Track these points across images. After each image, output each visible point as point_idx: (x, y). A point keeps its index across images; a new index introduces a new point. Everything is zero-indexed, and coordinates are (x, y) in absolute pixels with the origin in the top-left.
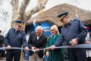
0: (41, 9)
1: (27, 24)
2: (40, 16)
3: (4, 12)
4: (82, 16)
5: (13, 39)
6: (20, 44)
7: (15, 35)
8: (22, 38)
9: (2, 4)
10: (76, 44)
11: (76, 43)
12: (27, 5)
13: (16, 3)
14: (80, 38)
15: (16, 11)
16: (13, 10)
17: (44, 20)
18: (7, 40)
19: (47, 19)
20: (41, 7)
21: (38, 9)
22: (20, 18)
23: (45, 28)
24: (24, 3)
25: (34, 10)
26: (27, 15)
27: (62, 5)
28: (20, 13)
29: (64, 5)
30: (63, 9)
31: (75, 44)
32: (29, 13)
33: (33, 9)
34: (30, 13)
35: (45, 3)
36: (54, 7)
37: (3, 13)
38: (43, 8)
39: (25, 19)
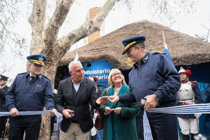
0: (91, 33)
1: (60, 62)
2: (90, 48)
3: (19, 39)
4: (178, 46)
5: (25, 93)
6: (39, 104)
7: (28, 86)
8: (44, 91)
9: (15, 23)
10: (155, 106)
11: (154, 104)
12: (61, 24)
13: (40, 21)
14: (163, 93)
15: (39, 37)
16: (33, 34)
17: (97, 55)
18: (12, 97)
19: (104, 53)
20: (92, 29)
21: (84, 32)
22: (46, 51)
23: (101, 72)
24: (53, 20)
25: (76, 33)
26: (61, 44)
27: (139, 23)
28: (45, 41)
29: (143, 23)
30: (140, 32)
31: (151, 107)
32: (65, 40)
33: (74, 33)
34: (68, 41)
35: (100, 20)
36: (121, 29)
37: (16, 40)
38: (97, 29)
39: (56, 52)
